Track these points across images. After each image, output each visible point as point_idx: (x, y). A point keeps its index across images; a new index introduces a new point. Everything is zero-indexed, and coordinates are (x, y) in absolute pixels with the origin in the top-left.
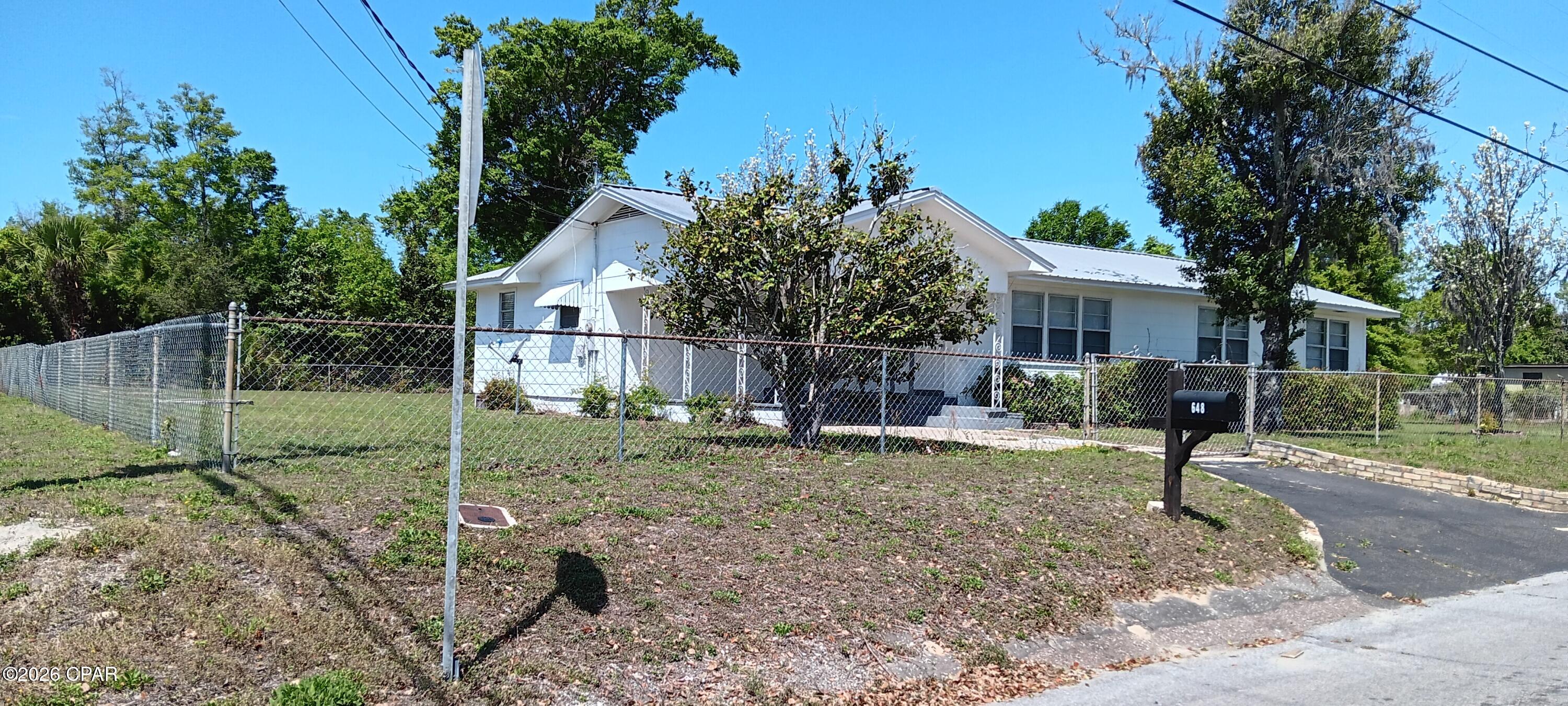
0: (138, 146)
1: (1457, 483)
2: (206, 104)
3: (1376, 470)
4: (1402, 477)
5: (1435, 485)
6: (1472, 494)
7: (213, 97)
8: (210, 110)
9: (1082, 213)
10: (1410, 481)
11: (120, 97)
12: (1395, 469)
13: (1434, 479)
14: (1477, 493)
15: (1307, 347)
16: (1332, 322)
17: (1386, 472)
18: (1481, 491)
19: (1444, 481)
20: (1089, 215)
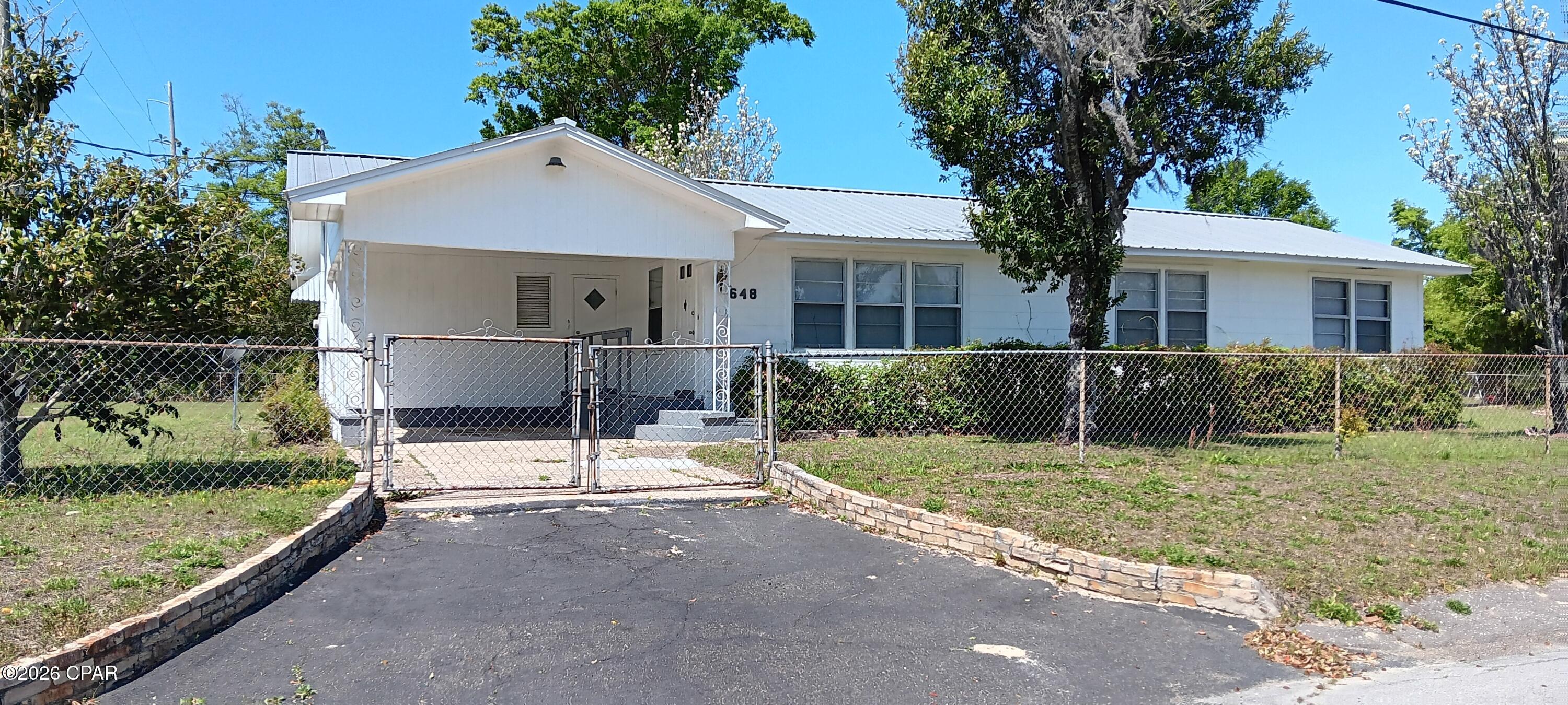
0: (263, 167)
1: (980, 540)
2: (295, 119)
3: (877, 515)
4: (908, 527)
5: (952, 543)
6: (1001, 563)
7: (300, 112)
8: (302, 126)
9: (1250, 173)
10: (918, 535)
11: (242, 120)
12: (899, 513)
13: (951, 533)
14: (1008, 561)
15: (1315, 319)
16: (1359, 284)
17: (890, 518)
18: (1012, 557)
19: (963, 536)
20: (1259, 174)
